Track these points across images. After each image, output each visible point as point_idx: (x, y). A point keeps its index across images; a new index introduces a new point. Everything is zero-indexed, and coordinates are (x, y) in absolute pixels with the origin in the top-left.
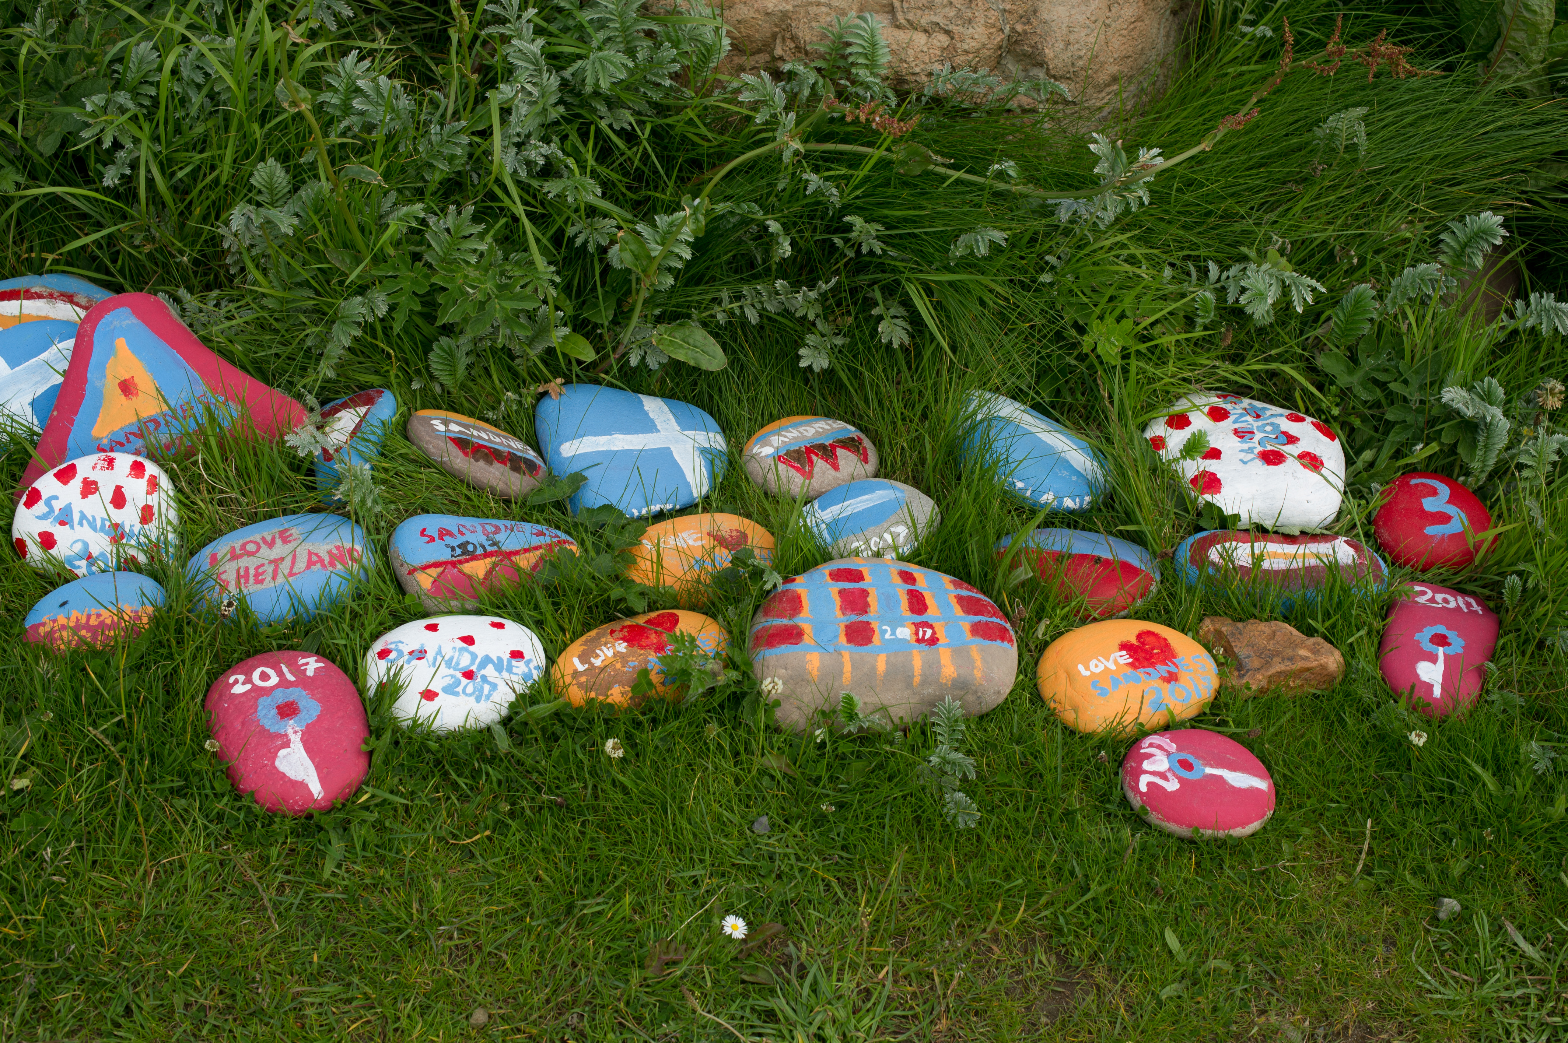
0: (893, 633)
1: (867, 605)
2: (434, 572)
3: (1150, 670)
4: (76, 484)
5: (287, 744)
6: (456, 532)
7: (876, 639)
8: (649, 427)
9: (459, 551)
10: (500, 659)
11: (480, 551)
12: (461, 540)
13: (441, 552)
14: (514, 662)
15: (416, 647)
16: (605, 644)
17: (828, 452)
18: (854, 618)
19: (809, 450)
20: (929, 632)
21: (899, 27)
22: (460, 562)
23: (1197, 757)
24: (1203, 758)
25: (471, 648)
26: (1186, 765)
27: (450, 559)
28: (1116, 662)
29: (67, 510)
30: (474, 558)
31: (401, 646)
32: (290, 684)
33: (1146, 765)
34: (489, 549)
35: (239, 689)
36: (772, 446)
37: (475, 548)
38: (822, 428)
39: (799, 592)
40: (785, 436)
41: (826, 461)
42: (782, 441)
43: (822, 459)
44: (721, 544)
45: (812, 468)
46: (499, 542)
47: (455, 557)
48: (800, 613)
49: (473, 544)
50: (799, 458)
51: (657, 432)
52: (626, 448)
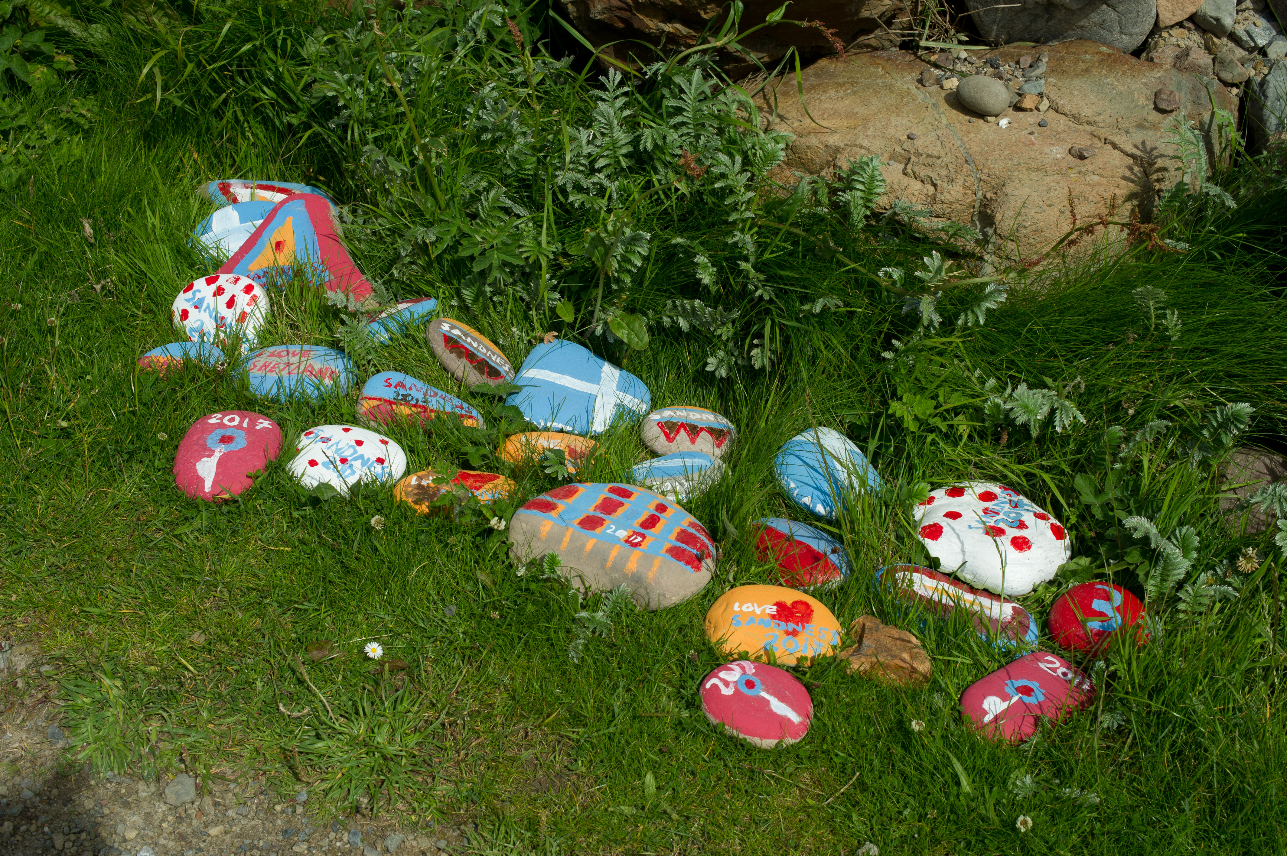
0: (615, 531)
1: (615, 511)
2: (376, 403)
3: (783, 624)
4: (214, 287)
5: (210, 456)
6: (407, 387)
7: (598, 530)
8: (596, 379)
9: (400, 398)
10: (369, 459)
11: (413, 402)
12: (407, 392)
13: (389, 394)
14: (375, 464)
15: (328, 436)
17: (694, 431)
18: (598, 514)
19: (683, 425)
20: (639, 539)
21: (905, 174)
23: (763, 682)
24: (767, 686)
25: (358, 448)
26: (750, 684)
28: (764, 610)
29: (201, 300)
31: (322, 434)
32: (242, 429)
33: (722, 674)
34: (420, 403)
35: (212, 421)
36: (661, 415)
37: (412, 400)
38: (708, 418)
39: (579, 489)
40: (675, 413)
41: (689, 435)
42: (670, 415)
43: (687, 432)
44: (570, 453)
45: (676, 436)
46: (430, 402)
47: (396, 400)
48: (567, 499)
49: (412, 397)
50: (671, 427)
51: (597, 385)
52: (566, 385)
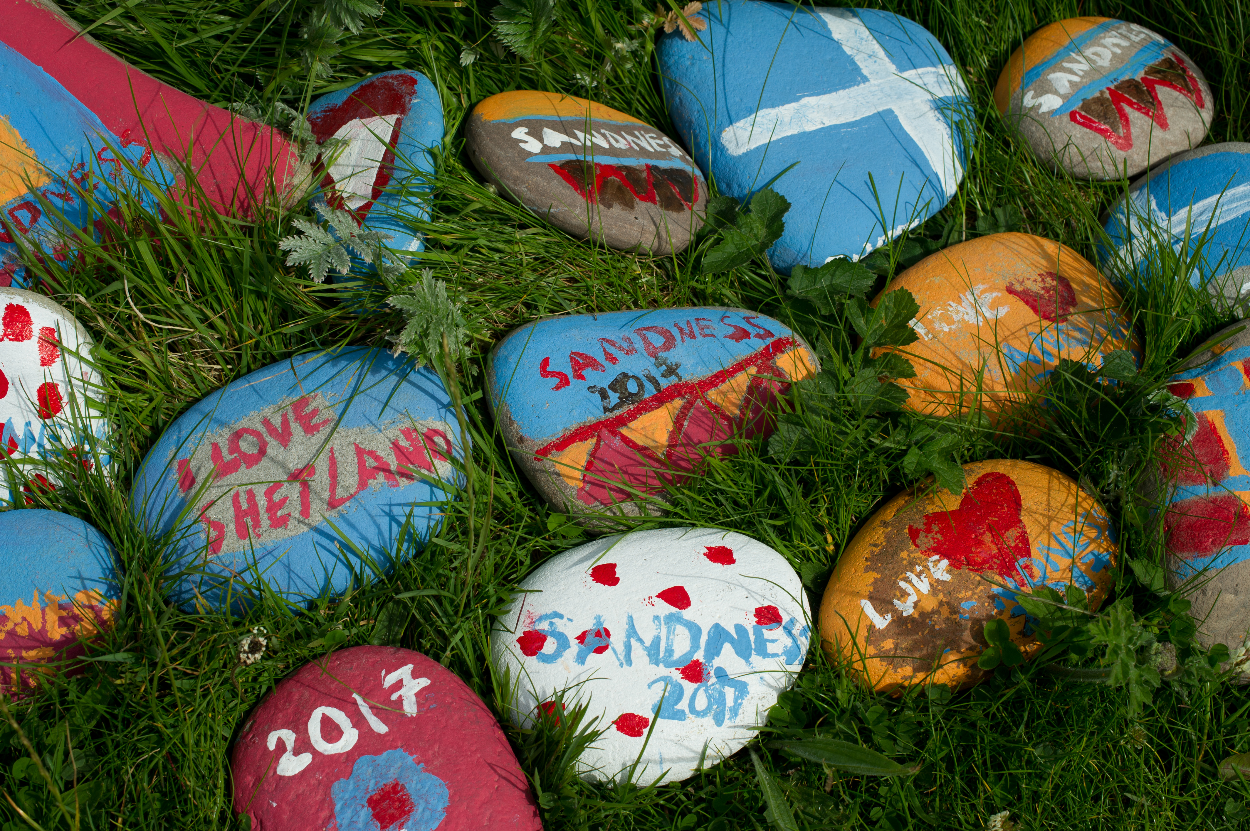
2: (582, 448)
6: (600, 358)
8: (849, 73)
9: (614, 398)
10: (740, 628)
11: (650, 391)
12: (612, 372)
13: (584, 406)
14: (767, 634)
15: (589, 625)
16: (911, 566)
17: (1143, 95)
19: (1117, 97)
22: (622, 421)
25: (687, 614)
27: (603, 417)
30: (644, 408)
31: (560, 625)
32: (383, 741)
34: (665, 383)
35: (290, 766)
36: (1056, 92)
37: (641, 386)
38: (1118, 45)
39: (1209, 419)
40: (1071, 72)
41: (1147, 114)
42: (1070, 82)
43: (1139, 109)
44: (1036, 311)
45: (1129, 130)
46: (678, 366)
47: (611, 410)
48: (1227, 467)
49: (635, 378)
50: (1105, 114)
51: (864, 82)
52: (828, 123)
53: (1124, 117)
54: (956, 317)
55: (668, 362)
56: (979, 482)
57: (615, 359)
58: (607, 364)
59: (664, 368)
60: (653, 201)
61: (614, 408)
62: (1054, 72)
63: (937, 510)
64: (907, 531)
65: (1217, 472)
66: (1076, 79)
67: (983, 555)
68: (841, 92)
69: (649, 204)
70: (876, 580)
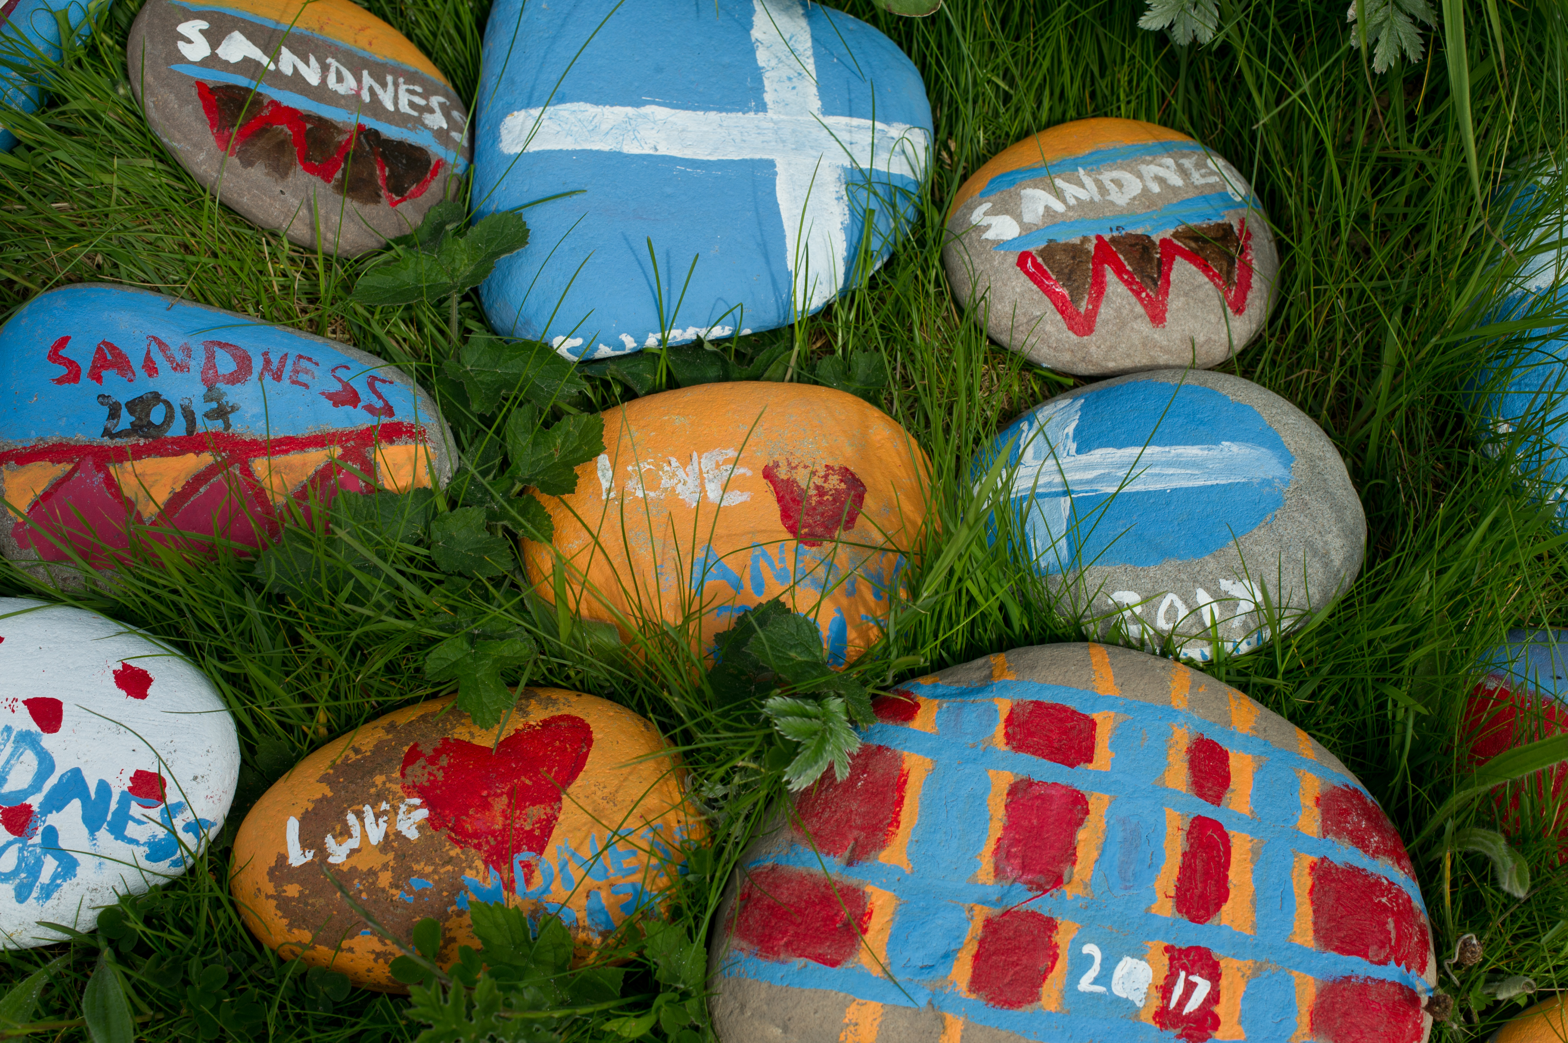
0: (1105, 978)
1: (1070, 855)
2: (50, 471)
7: (1052, 985)
9: (126, 421)
10: (104, 788)
11: (178, 429)
12: (143, 385)
13: (81, 417)
14: (136, 810)
16: (377, 798)
17: (1150, 265)
18: (1019, 895)
19: (1104, 252)
20: (1201, 992)
25: (48, 741)
27: (97, 441)
30: (157, 448)
34: (203, 426)
36: (1018, 217)
37: (169, 417)
38: (1161, 180)
39: (906, 767)
40: (1059, 194)
41: (1137, 294)
42: (1047, 208)
43: (1128, 284)
44: (786, 515)
45: (1096, 308)
46: (234, 409)
47: (112, 436)
48: (883, 845)
49: (168, 404)
50: (1071, 272)
51: (757, 111)
52: (663, 151)
53: (1099, 285)
54: (665, 482)
55: (224, 401)
56: (546, 723)
57: (156, 371)
58: (141, 373)
59: (214, 405)
60: (327, 178)
61: (119, 435)
62: (1036, 187)
63: (466, 738)
64: (406, 749)
65: (864, 847)
66: (1059, 207)
67: (480, 826)
68: (713, 115)
69: (316, 180)
70: (324, 797)
